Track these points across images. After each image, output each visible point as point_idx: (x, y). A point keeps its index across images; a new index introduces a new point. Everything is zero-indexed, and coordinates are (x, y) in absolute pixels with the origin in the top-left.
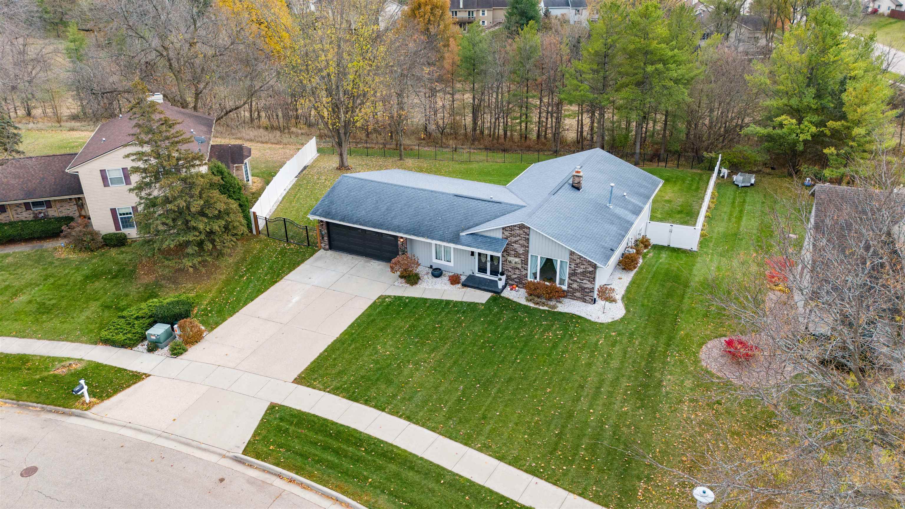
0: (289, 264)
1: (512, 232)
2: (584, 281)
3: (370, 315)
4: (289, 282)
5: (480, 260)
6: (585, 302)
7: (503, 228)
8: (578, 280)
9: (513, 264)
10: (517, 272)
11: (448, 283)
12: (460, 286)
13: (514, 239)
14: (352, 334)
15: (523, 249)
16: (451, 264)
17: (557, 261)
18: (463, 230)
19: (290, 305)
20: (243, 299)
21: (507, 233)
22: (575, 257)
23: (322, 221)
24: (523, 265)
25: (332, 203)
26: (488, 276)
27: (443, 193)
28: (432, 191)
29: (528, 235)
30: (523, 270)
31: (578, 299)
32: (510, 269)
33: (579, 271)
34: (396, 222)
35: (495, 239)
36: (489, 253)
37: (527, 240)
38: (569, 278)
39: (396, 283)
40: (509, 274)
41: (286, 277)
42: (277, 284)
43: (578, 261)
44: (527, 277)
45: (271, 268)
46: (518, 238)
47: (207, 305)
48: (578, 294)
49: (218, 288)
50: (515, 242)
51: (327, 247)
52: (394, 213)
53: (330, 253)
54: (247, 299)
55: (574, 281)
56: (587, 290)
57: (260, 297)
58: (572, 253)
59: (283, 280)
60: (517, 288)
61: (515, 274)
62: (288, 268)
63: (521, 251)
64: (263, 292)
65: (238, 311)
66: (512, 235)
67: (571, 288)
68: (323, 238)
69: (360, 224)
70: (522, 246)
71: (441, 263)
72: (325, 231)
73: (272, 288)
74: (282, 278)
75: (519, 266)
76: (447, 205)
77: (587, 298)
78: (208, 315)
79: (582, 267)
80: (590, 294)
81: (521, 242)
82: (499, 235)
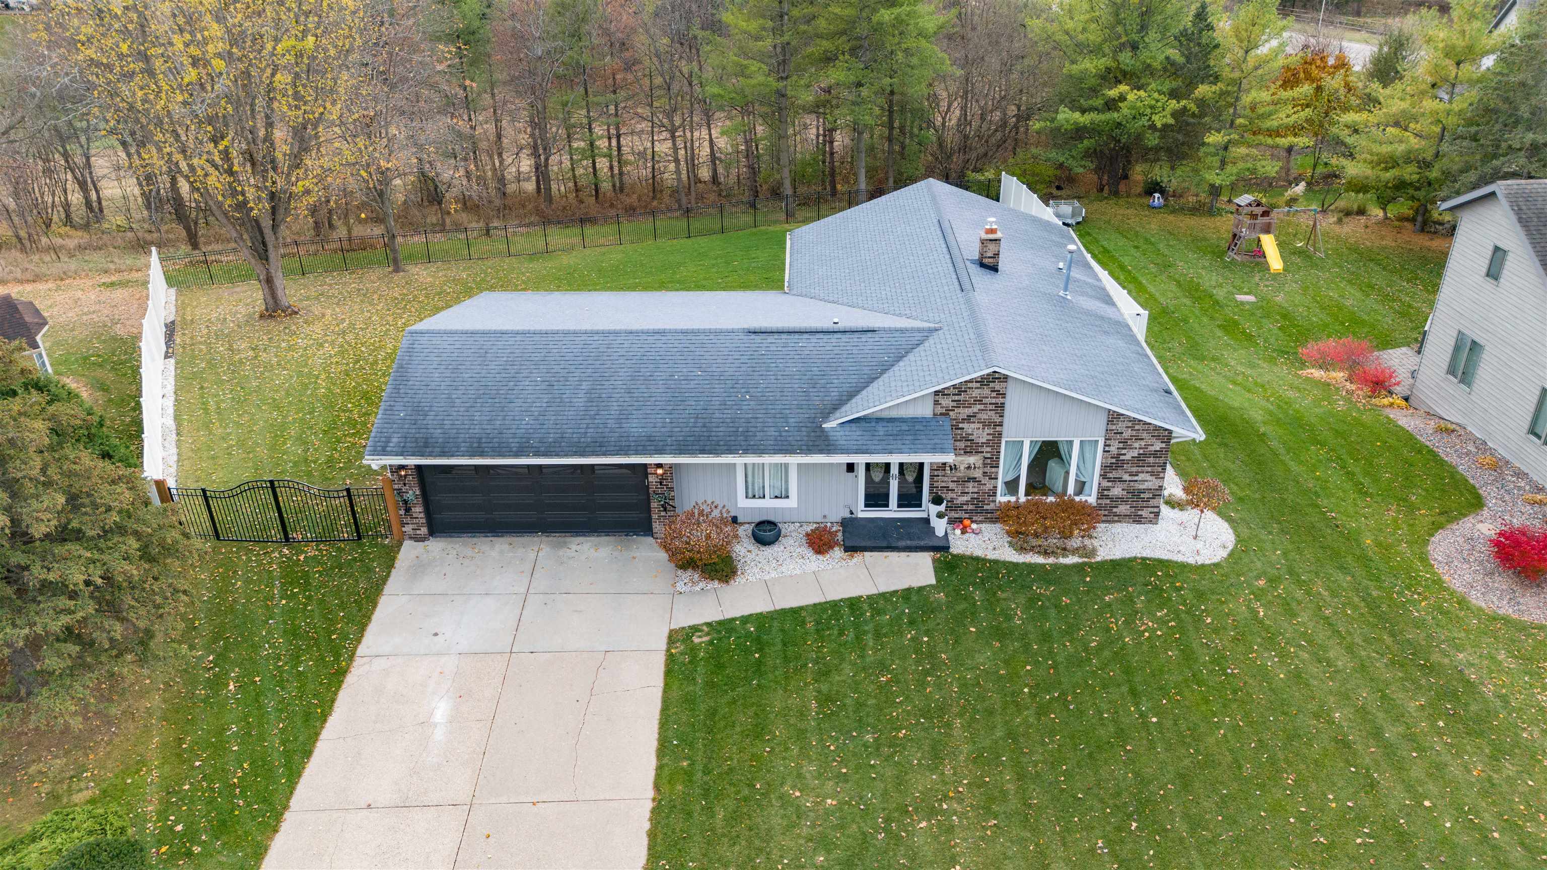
0: (342, 606)
1: (961, 398)
2: (1141, 477)
3: (689, 701)
4: (381, 663)
5: (869, 480)
6: (1139, 522)
7: (937, 393)
8: (1126, 477)
9: (962, 472)
10: (971, 487)
11: (809, 553)
12: (838, 552)
13: (965, 412)
14: (689, 774)
15: (987, 431)
16: (792, 503)
17: (1071, 442)
18: (827, 414)
19: (439, 734)
20: (277, 759)
21: (946, 402)
22: (1120, 426)
23: (402, 467)
24: (988, 469)
25: (418, 410)
26: (893, 512)
27: (718, 332)
28: (684, 332)
29: (1004, 395)
30: (985, 480)
31: (1122, 518)
32: (952, 485)
33: (1129, 455)
34: (635, 428)
35: (915, 420)
36: (895, 460)
37: (1000, 408)
38: (1103, 476)
39: (680, 587)
40: (950, 495)
41: (360, 651)
42: (350, 679)
43: (1127, 434)
44: (995, 494)
45: (293, 633)
46: (976, 408)
47: (162, 815)
48: (1123, 509)
49: (164, 745)
50: (969, 419)
51: (424, 530)
52: (615, 406)
53: (436, 546)
54: (287, 754)
55: (1114, 480)
56: (1146, 496)
57: (325, 734)
58: (1113, 417)
59: (357, 662)
60: (974, 526)
61: (964, 493)
62: (349, 620)
63: (982, 435)
64: (324, 718)
65: (286, 807)
66: (959, 404)
67: (1107, 497)
68: (408, 510)
69: (537, 454)
70: (986, 424)
71: (767, 506)
72: (412, 493)
73: (343, 697)
74: (352, 657)
75: (978, 474)
76: (744, 359)
77: (1144, 513)
78: (189, 854)
79: (1137, 445)
80: (1152, 503)
81: (983, 416)
82: (926, 410)
